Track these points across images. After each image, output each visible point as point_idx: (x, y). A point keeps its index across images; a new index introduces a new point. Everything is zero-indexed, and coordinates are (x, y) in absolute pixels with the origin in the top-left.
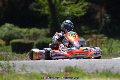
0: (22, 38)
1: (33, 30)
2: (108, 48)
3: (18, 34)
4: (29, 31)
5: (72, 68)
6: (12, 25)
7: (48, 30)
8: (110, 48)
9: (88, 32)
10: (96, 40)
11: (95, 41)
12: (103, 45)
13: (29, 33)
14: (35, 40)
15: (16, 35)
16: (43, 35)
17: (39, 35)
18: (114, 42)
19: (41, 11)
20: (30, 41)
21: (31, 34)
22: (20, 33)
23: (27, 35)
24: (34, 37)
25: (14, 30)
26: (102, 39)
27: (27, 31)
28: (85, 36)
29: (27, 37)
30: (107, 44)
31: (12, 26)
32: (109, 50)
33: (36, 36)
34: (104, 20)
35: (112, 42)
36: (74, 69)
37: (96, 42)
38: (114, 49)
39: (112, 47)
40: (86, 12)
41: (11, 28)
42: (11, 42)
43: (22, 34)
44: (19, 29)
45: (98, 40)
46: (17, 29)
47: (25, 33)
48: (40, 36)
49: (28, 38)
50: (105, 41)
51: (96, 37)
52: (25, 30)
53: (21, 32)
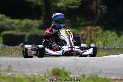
0: (13, 29)
1: (25, 22)
2: (104, 41)
3: (10, 25)
4: (21, 22)
5: (60, 70)
6: (3, 15)
7: (41, 22)
8: (105, 41)
9: (83, 24)
10: (91, 32)
11: (89, 34)
12: (98, 38)
13: (21, 24)
14: (27, 31)
15: (7, 26)
16: (35, 27)
17: (32, 26)
18: (110, 35)
19: (34, 2)
20: (22, 33)
21: (23, 26)
22: (11, 25)
23: (19, 26)
24: (26, 29)
25: (6, 21)
26: (97, 32)
27: (19, 21)
28: (79, 28)
29: (19, 28)
30: (102, 37)
31: (3, 17)
32: (104, 44)
33: (28, 27)
34: (99, 11)
35: (108, 35)
36: (62, 71)
37: (91, 34)
38: (109, 42)
39: (108, 40)
40: (80, 4)
41: (2, 18)
42: (2, 34)
43: (13, 25)
44: (11, 20)
45: (93, 32)
46: (9, 20)
47: (17, 24)
48: (33, 28)
49: (20, 30)
50: (100, 34)
51: (91, 29)
52: (17, 21)
53: (12, 23)
